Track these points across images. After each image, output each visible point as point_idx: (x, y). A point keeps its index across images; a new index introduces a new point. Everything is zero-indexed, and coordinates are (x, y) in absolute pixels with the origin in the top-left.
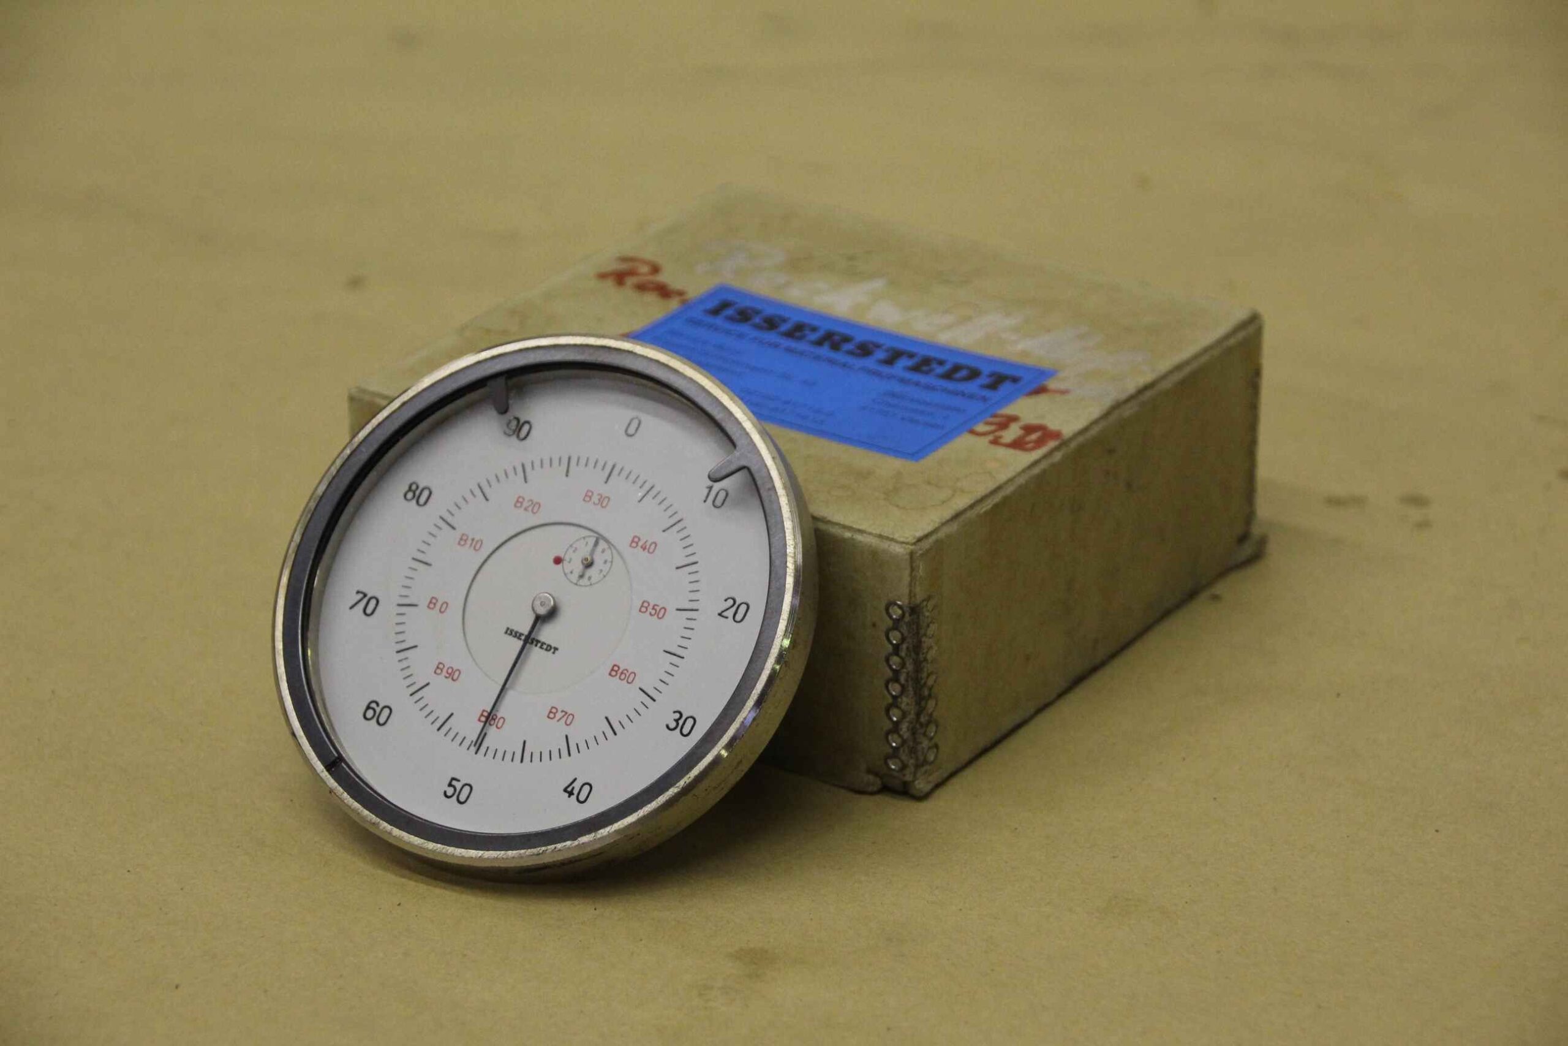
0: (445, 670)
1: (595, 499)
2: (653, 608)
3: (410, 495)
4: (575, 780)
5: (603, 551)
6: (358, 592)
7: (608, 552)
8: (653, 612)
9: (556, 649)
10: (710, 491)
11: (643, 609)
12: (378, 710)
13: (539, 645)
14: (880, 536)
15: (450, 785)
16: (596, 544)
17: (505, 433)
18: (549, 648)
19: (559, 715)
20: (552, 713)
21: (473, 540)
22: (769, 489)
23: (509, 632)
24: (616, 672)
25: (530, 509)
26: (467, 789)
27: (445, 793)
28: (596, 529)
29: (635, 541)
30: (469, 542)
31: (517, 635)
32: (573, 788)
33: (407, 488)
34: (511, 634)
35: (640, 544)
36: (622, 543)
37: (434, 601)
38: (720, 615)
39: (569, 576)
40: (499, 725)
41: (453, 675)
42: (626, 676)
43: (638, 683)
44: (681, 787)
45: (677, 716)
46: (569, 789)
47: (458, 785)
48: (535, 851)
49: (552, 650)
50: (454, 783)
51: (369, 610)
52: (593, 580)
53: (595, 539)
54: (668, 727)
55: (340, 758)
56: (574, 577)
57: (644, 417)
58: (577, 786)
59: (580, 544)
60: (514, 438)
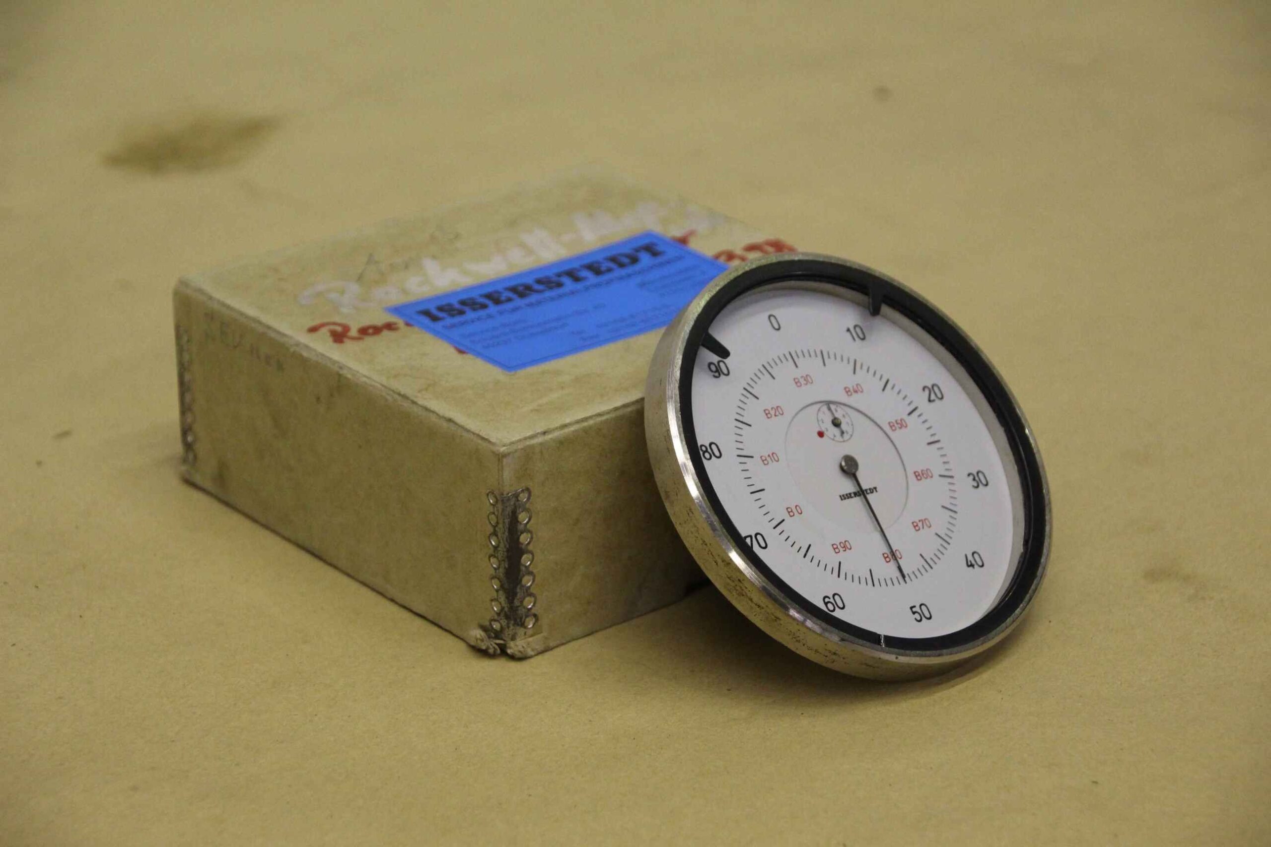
0: (839, 547)
1: (802, 381)
2: (897, 424)
3: (707, 455)
4: (966, 556)
5: (836, 410)
6: (745, 538)
7: (840, 409)
8: (899, 426)
11: (893, 428)
12: (832, 600)
13: (865, 493)
15: (914, 613)
16: (829, 408)
17: (714, 376)
18: (871, 491)
19: (920, 524)
20: (915, 526)
21: (769, 456)
23: (843, 498)
24: (919, 475)
25: (777, 413)
26: (924, 608)
27: (915, 618)
28: (819, 400)
29: (847, 391)
30: (768, 459)
31: (850, 495)
32: (971, 562)
33: (701, 452)
34: (845, 499)
35: (851, 390)
36: (843, 398)
37: (789, 510)
38: (930, 401)
39: (835, 439)
40: (901, 556)
41: (845, 546)
42: (926, 474)
43: (935, 474)
45: (971, 477)
46: (969, 563)
47: (917, 609)
49: (874, 490)
50: (914, 610)
51: (763, 544)
52: (850, 432)
53: (826, 406)
54: (974, 487)
56: (838, 438)
57: (773, 312)
58: (970, 558)
59: (821, 416)
60: (722, 377)
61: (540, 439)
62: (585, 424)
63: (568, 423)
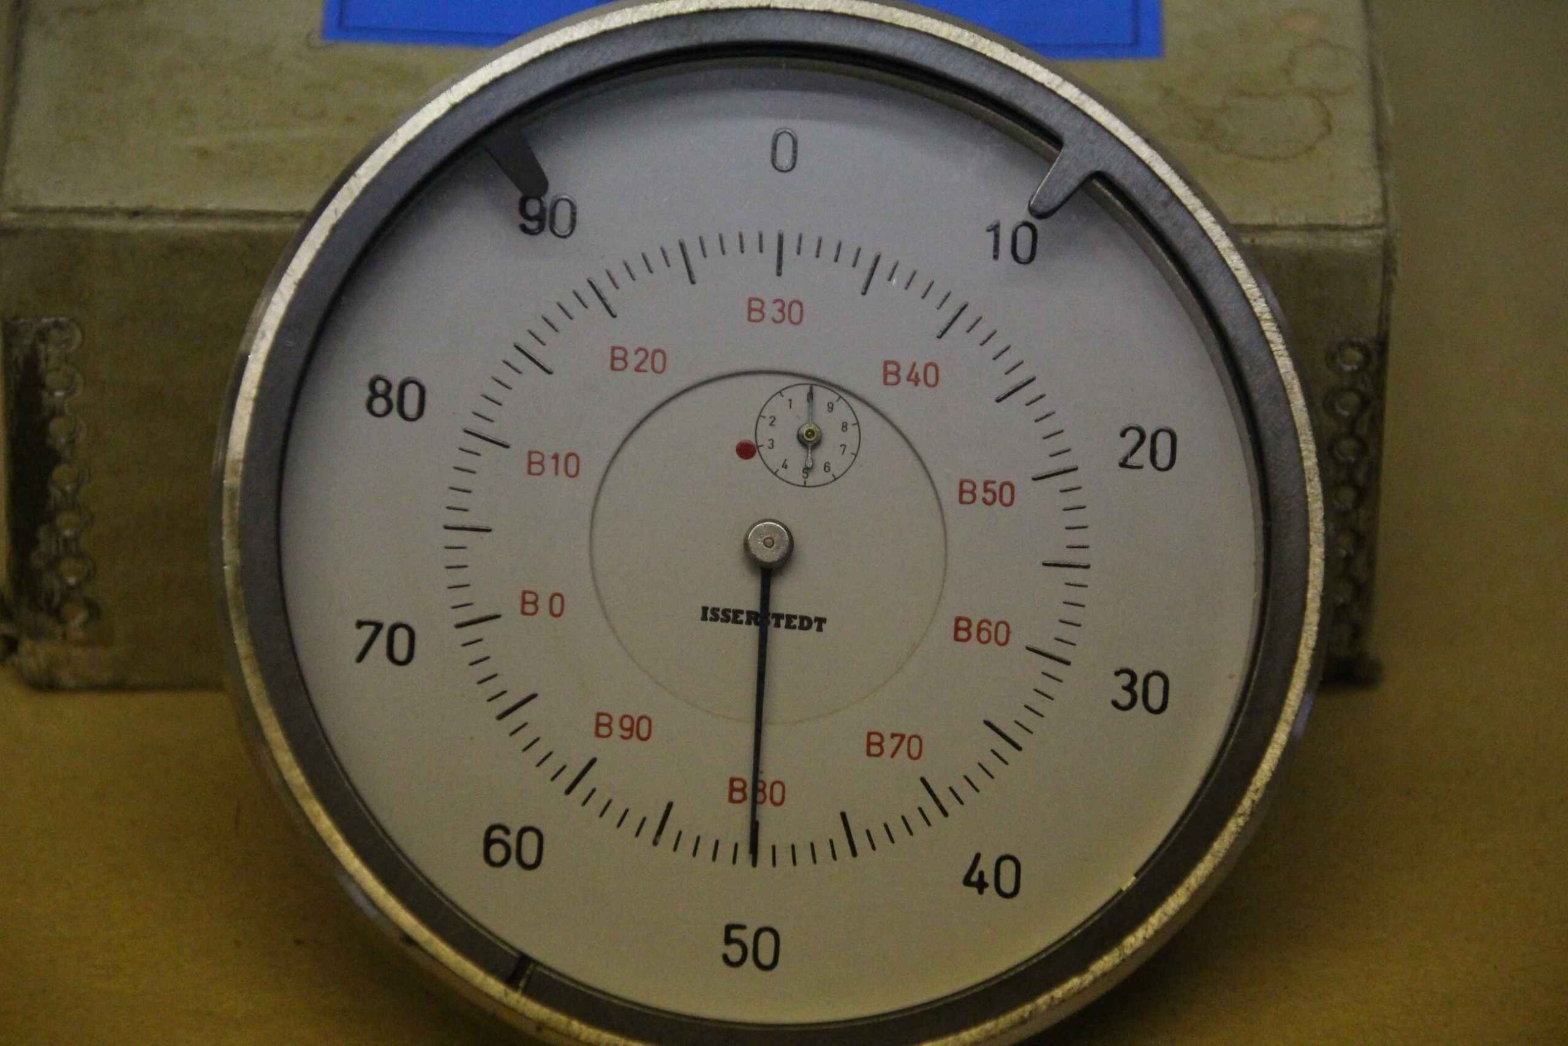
0: (615, 726)
1: (772, 311)
2: (986, 490)
3: (380, 405)
4: (978, 857)
5: (831, 408)
6: (360, 624)
7: (840, 407)
8: (989, 497)
9: (821, 621)
10: (997, 237)
11: (967, 497)
12: (512, 840)
13: (783, 622)
14: (1311, 228)
15: (728, 940)
16: (811, 396)
17: (524, 229)
18: (806, 623)
19: (890, 745)
20: (873, 744)
21: (556, 457)
23: (709, 615)
24: (967, 629)
25: (647, 365)
26: (767, 939)
27: (725, 958)
28: (801, 369)
29: (890, 372)
30: (550, 464)
32: (981, 874)
33: (367, 393)
34: (715, 618)
35: (904, 372)
36: (869, 384)
37: (530, 598)
38: (1123, 464)
39: (782, 473)
40: (777, 798)
41: (636, 729)
42: (989, 632)
43: (1018, 641)
45: (1126, 679)
46: (975, 878)
47: (747, 937)
48: (1014, 1016)
49: (815, 625)
50: (735, 934)
51: (401, 653)
52: (836, 470)
53: (807, 388)
54: (1115, 704)
55: (524, 960)
56: (795, 473)
57: (797, 126)
58: (987, 867)
59: (779, 406)
60: (547, 234)
61: (117, 224)
62: (254, 227)
63: (208, 211)
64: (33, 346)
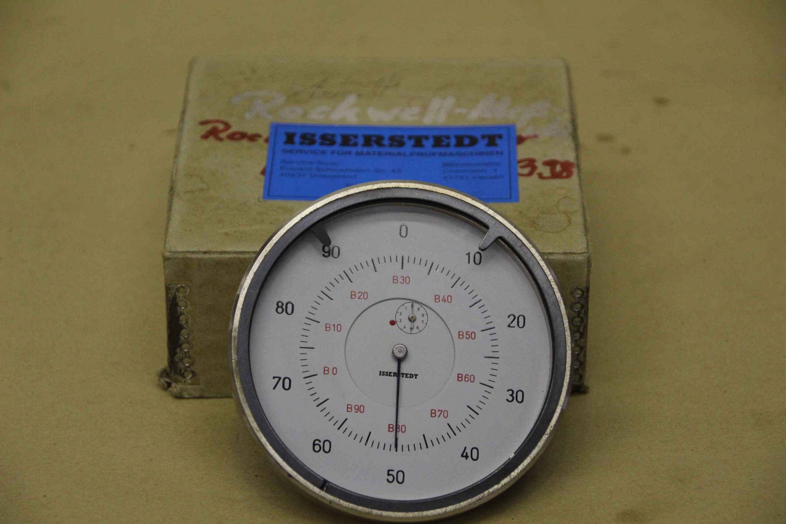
0: (353, 408)
1: (400, 280)
2: (467, 334)
3: (280, 310)
4: (465, 448)
5: (419, 309)
6: (274, 378)
7: (422, 309)
8: (468, 336)
9: (416, 375)
10: (469, 257)
11: (461, 337)
12: (321, 444)
13: (405, 376)
14: (565, 253)
15: (389, 475)
16: (412, 306)
17: (324, 255)
18: (412, 376)
19: (438, 413)
20: (433, 413)
21: (334, 325)
22: (521, 246)
23: (382, 374)
24: (461, 377)
25: (362, 297)
26: (400, 474)
27: (388, 480)
28: (409, 298)
29: (437, 298)
30: (332, 327)
31: (389, 374)
32: (467, 453)
33: (276, 306)
34: (384, 375)
35: (441, 298)
36: (430, 302)
37: (326, 369)
38: (509, 326)
39: (404, 330)
40: (403, 430)
41: (359, 409)
42: (468, 378)
43: (477, 381)
44: (549, 433)
45: (511, 392)
46: (465, 454)
47: (394, 473)
49: (414, 377)
50: (390, 472)
51: (287, 386)
52: (420, 329)
53: (411, 303)
54: (507, 400)
55: (325, 481)
56: (408, 330)
57: (408, 223)
58: (468, 451)
59: (402, 309)
60: (331, 257)
61: (200, 256)
62: (241, 256)
63: (228, 251)
64: (175, 293)
